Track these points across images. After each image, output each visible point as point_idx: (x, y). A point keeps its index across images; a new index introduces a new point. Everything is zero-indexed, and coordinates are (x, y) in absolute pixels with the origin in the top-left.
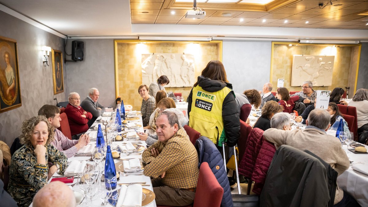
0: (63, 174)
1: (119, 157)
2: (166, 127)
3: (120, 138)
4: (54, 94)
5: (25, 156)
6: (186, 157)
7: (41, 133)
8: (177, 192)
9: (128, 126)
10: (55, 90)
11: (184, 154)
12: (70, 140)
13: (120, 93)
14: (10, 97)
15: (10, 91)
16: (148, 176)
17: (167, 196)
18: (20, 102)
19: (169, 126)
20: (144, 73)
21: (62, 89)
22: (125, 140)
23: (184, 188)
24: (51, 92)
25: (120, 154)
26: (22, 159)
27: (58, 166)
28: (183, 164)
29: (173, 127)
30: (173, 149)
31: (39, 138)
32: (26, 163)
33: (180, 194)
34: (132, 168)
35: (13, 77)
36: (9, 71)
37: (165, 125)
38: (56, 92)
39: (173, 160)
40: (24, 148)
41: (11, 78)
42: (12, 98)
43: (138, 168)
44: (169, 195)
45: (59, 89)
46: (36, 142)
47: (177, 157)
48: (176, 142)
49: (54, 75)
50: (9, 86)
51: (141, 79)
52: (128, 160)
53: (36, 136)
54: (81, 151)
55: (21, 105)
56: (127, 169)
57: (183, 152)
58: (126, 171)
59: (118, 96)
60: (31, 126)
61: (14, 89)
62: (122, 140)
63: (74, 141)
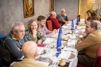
0: (42, 43)
1: (67, 40)
2: (89, 27)
3: (71, 33)
4: (49, 12)
5: (29, 34)
6: (96, 43)
7: (34, 26)
8: (89, 59)
9: (77, 28)
10: (50, 10)
11: (95, 42)
12: (50, 31)
13: (80, 13)
14: (30, 12)
15: (30, 9)
16: (76, 49)
17: (84, 59)
18: (34, 14)
19: (90, 27)
20: (94, 3)
21: (53, 9)
22: (73, 34)
23: (93, 57)
24: (48, 11)
25: (68, 39)
26: (28, 35)
27: (41, 40)
28: (94, 46)
29: (93, 29)
30: (89, 39)
31: (33, 28)
32: (29, 36)
33: (91, 60)
34: (70, 45)
35: (32, 3)
36: (30, 1)
37: (88, 26)
38: (50, 11)
39: (89, 44)
40: (29, 31)
41: (31, 4)
42: (31, 12)
43: (73, 45)
44: (85, 59)
45: (52, 10)
46: (32, 29)
47: (91, 43)
48: (91, 36)
49: (50, 3)
50: (30, 7)
51: (92, 6)
52: (70, 42)
53: (32, 27)
54: (53, 36)
55: (34, 16)
56: (68, 45)
57: (95, 41)
58: (68, 46)
59: (79, 14)
60: (30, 23)
61: (32, 8)
62: (72, 34)
63: (51, 32)
